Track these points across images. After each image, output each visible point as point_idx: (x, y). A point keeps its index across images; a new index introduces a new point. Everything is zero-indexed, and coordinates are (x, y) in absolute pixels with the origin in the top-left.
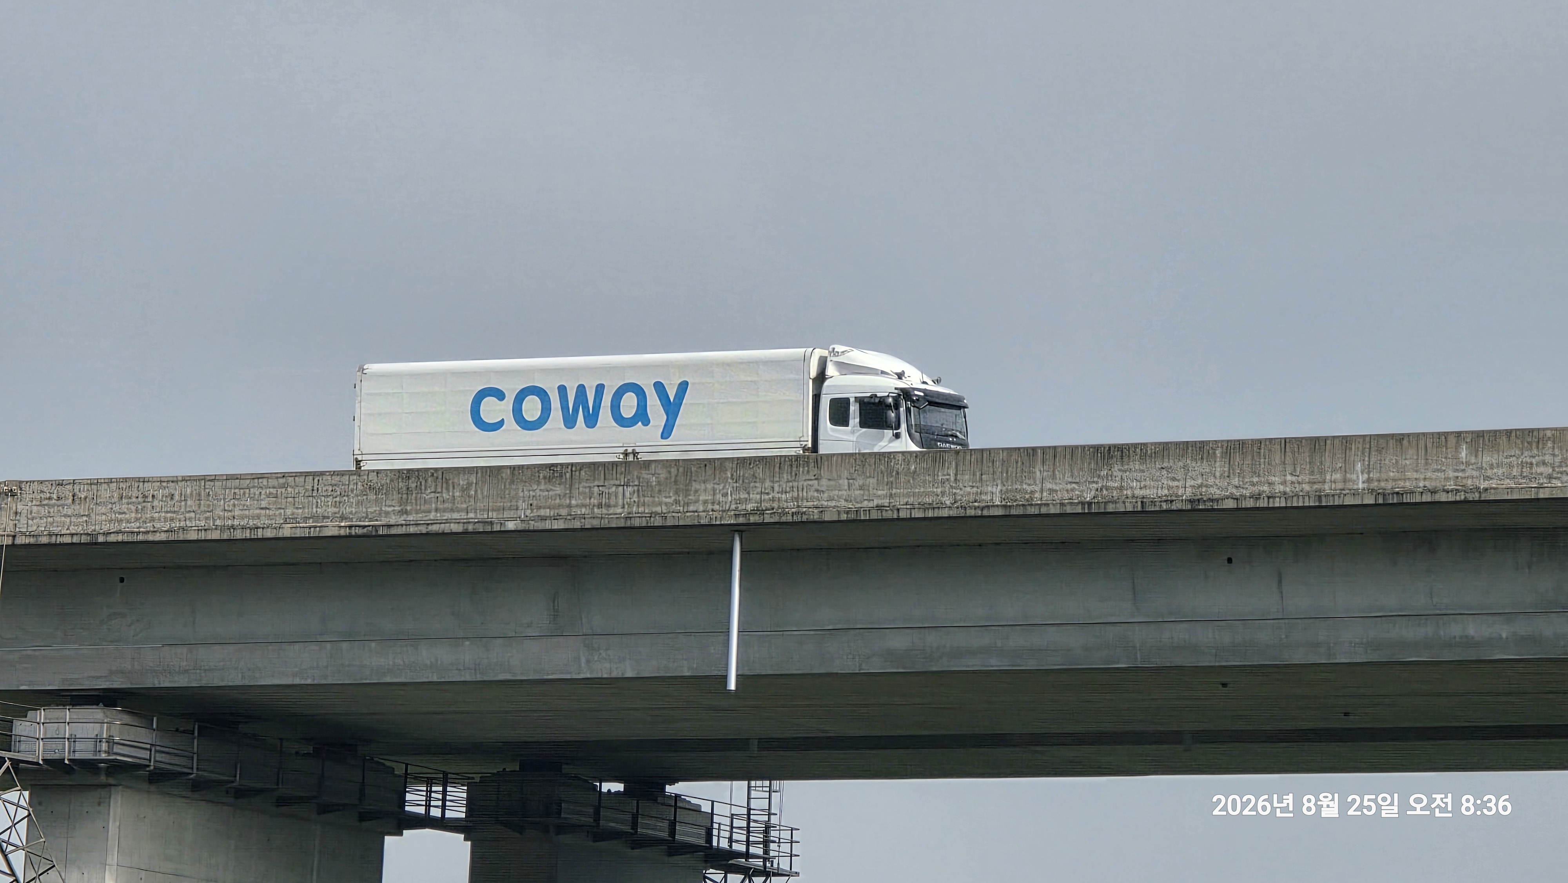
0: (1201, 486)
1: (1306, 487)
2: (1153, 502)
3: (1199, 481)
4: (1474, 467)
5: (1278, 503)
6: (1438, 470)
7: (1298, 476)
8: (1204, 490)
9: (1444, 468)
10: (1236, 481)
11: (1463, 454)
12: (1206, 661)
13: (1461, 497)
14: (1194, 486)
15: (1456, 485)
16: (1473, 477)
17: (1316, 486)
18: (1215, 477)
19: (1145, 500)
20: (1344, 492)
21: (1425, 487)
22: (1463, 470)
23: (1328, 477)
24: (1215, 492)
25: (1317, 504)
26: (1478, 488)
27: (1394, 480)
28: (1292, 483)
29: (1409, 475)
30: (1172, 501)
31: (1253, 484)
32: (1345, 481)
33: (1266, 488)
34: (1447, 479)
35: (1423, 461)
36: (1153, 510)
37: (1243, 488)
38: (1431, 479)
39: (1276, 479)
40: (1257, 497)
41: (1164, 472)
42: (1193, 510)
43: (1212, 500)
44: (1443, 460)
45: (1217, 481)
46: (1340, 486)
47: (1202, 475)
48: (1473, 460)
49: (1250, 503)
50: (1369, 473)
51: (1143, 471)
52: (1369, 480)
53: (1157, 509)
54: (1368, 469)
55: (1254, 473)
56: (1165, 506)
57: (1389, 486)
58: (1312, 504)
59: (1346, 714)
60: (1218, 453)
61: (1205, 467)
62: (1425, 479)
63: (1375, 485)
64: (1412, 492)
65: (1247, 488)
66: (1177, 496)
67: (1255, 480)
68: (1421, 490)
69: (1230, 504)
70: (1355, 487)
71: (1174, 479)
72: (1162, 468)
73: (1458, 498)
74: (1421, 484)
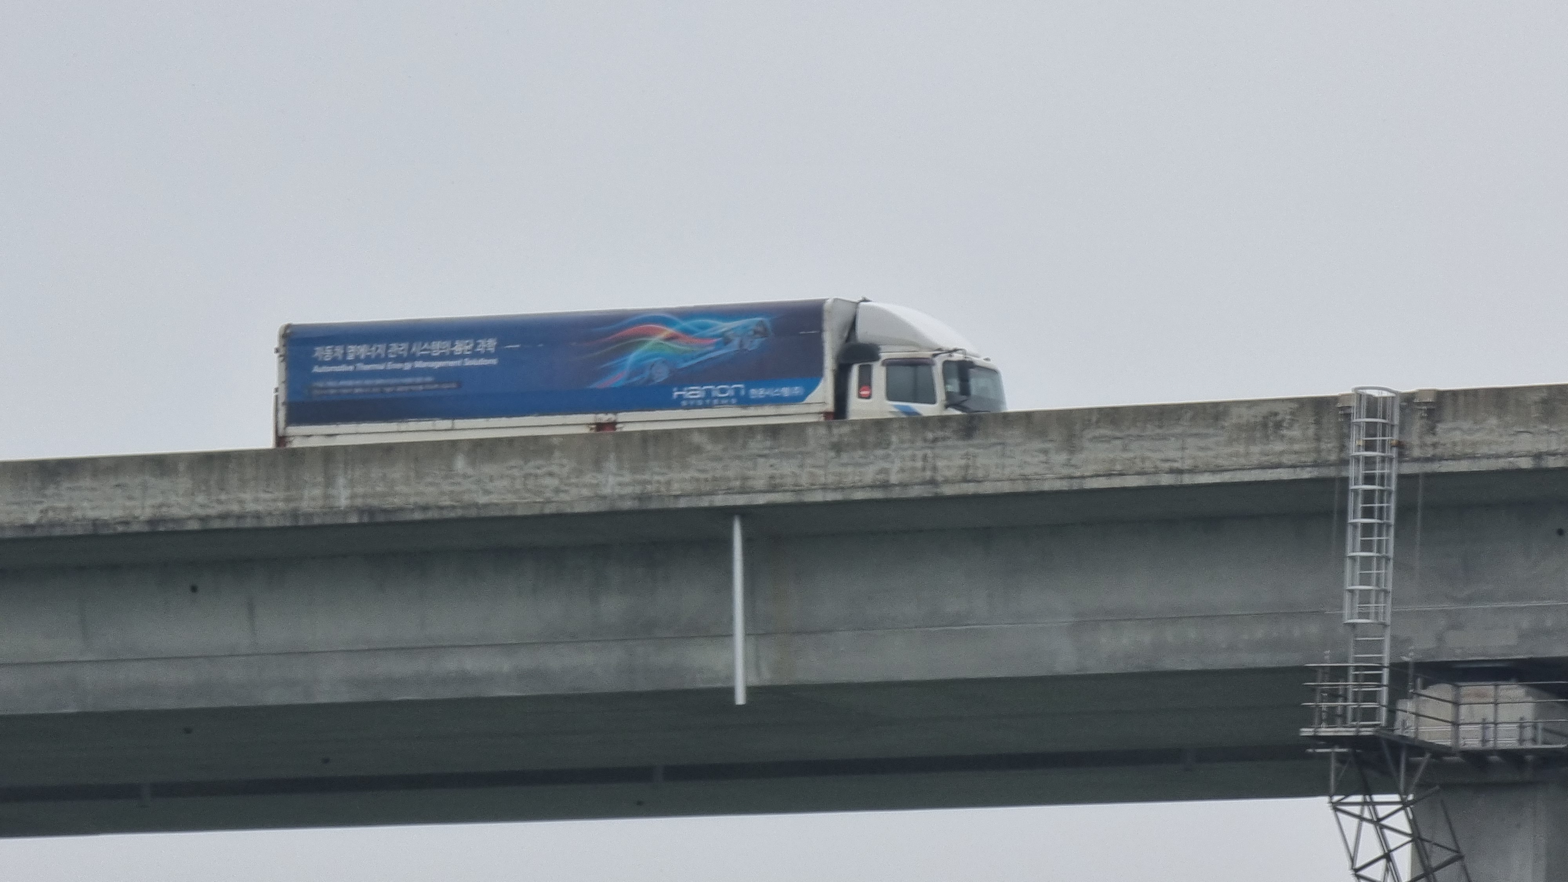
0: (161, 506)
1: (281, 505)
2: (106, 524)
3: (160, 500)
4: (471, 479)
5: (249, 523)
6: (431, 484)
7: (271, 493)
8: (164, 509)
9: (436, 481)
10: (201, 499)
11: (460, 464)
12: (168, 704)
13: (459, 513)
14: (153, 506)
15: (452, 501)
16: (469, 491)
17: (292, 505)
18: (177, 495)
19: (98, 522)
20: (324, 510)
21: (415, 504)
22: (459, 484)
23: (306, 493)
24: (176, 512)
25: (294, 524)
26: (476, 505)
27: (384, 495)
28: (265, 501)
29: (397, 489)
30: (126, 523)
31: (219, 502)
32: (327, 497)
33: (235, 508)
34: (443, 493)
35: (412, 474)
36: (106, 531)
37: (208, 507)
38: (422, 494)
39: (247, 496)
40: (223, 517)
41: (119, 491)
42: (153, 534)
43: (174, 520)
44: (437, 472)
45: (180, 500)
46: (320, 503)
47: (163, 492)
48: (470, 471)
49: (216, 524)
50: (353, 487)
51: (93, 489)
52: (353, 497)
53: (111, 531)
54: (352, 483)
55: (222, 489)
56: (120, 529)
57: (375, 502)
58: (288, 524)
59: (326, 761)
60: (182, 467)
61: (165, 483)
62: (417, 494)
63: (359, 502)
64: (401, 509)
65: (213, 507)
66: (137, 518)
67: (223, 497)
68: (411, 507)
69: (194, 525)
70: (337, 504)
71: (130, 498)
72: (118, 486)
73: (452, 515)
74: (412, 500)
